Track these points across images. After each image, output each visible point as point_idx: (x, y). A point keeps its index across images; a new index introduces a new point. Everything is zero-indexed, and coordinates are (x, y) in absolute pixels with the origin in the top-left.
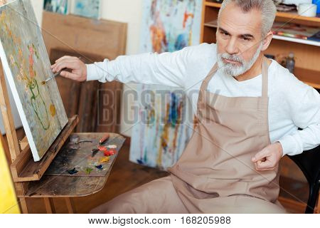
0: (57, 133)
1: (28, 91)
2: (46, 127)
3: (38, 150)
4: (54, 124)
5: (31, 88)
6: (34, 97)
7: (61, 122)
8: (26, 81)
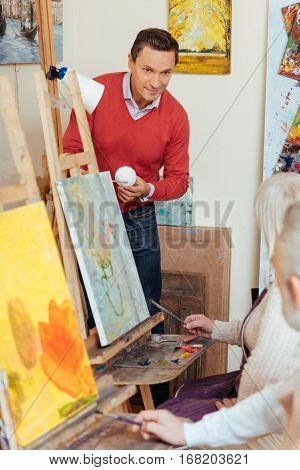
0: (134, 324)
1: (99, 269)
2: (120, 313)
3: (106, 334)
4: (129, 313)
5: (103, 268)
6: (105, 277)
7: (140, 315)
8: (97, 259)
